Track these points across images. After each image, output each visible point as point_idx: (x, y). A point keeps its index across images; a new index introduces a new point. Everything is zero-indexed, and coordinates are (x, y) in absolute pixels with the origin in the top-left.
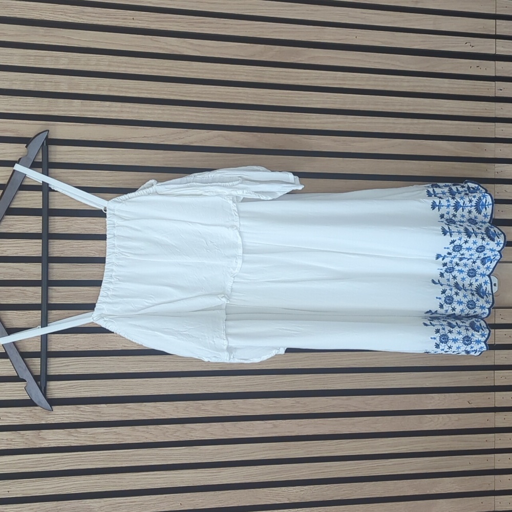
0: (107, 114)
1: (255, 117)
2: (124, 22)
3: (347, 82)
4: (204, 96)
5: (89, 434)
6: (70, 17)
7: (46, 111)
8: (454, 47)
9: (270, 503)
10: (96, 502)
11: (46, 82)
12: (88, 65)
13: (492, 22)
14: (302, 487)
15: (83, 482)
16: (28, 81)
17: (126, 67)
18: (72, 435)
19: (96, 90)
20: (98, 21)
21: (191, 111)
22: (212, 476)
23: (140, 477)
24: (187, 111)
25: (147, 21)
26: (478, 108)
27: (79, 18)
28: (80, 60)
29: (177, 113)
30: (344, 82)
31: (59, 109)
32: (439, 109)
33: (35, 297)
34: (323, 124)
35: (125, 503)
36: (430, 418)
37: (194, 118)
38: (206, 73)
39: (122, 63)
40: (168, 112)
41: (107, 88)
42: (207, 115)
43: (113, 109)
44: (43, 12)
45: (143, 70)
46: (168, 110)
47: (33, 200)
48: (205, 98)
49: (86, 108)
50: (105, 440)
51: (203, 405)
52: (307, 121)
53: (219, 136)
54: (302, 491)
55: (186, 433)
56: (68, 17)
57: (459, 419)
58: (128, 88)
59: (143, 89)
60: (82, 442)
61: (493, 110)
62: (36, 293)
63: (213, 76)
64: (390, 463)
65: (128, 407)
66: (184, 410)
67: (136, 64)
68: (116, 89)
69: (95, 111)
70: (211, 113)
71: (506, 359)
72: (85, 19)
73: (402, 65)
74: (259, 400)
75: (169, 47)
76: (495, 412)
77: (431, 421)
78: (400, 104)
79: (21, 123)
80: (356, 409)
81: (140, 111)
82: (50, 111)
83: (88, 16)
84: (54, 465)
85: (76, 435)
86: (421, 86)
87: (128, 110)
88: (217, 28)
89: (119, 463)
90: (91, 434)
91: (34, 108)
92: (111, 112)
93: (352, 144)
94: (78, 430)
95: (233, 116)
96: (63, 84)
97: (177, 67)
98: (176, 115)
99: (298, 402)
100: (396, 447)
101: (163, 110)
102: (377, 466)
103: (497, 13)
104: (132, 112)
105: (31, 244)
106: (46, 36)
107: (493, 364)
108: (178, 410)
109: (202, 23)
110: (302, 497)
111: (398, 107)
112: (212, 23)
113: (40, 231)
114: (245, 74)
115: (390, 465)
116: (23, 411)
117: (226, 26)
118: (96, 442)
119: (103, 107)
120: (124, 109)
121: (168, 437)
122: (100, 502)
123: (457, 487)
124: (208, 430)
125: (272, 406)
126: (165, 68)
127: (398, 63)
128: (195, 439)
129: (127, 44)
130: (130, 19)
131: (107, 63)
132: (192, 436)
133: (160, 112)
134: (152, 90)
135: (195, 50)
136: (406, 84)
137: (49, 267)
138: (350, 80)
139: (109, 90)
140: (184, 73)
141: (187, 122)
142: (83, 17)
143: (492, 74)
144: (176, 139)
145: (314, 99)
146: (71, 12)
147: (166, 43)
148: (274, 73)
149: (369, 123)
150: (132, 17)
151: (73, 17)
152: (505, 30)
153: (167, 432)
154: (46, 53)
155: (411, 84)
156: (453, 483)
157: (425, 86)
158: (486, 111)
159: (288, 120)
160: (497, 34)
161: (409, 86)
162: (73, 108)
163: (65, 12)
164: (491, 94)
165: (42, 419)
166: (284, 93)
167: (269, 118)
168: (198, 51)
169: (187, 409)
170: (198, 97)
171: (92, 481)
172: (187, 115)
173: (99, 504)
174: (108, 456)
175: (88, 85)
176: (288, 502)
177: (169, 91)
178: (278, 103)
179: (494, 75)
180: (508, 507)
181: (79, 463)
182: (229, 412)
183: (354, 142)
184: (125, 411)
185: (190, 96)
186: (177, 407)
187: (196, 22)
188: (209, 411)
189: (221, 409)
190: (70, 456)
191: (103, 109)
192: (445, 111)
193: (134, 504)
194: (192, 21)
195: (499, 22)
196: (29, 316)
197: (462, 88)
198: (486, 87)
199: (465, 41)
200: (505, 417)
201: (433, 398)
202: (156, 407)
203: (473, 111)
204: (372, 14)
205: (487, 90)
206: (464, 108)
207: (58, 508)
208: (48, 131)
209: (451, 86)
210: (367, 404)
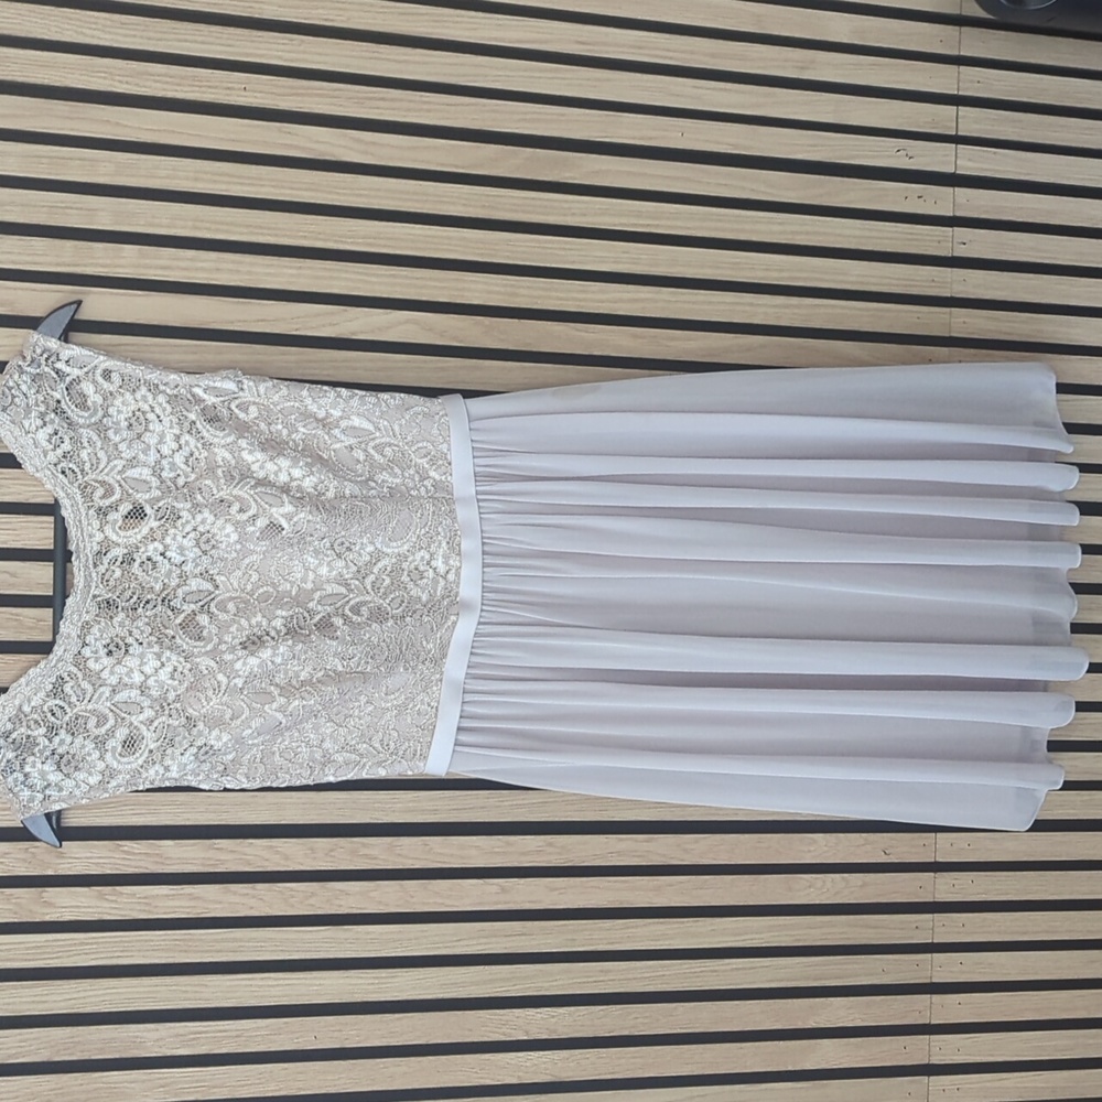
1: (480, 286)
2: (228, 95)
3: (663, 222)
4: (382, 242)
5: (140, 898)
7: (69, 265)
8: (873, 157)
9: (490, 1040)
10: (149, 1030)
11: (70, 208)
12: (152, 177)
13: (951, 110)
14: (554, 1009)
15: (124, 990)
16: (37, 207)
17: (227, 183)
18: (106, 899)
19: (168, 227)
20: (176, 91)
21: (354, 273)
22: (379, 983)
23: (236, 983)
25: (273, 93)
26: (918, 278)
27: (137, 85)
29: (325, 274)
30: (656, 222)
31: (94, 261)
33: (38, 628)
36: (806, 881)
37: (360, 285)
38: (385, 198)
39: (222, 174)
40: (308, 272)
41: (190, 223)
42: (385, 280)
43: (201, 265)
45: (264, 190)
46: (309, 268)
49: (147, 261)
50: (171, 910)
51: (364, 845)
53: (407, 322)
54: (553, 1017)
55: (328, 901)
56: (117, 84)
57: (865, 885)
58: (232, 224)
60: (125, 913)
61: (947, 283)
62: (42, 621)
63: (399, 203)
64: (727, 967)
65: (217, 846)
66: (327, 854)
67: (247, 178)
68: (208, 225)
69: (163, 268)
70: (393, 276)
72: (150, 87)
73: (769, 190)
74: (474, 838)
75: (313, 146)
76: (935, 871)
77: (810, 887)
80: (664, 859)
81: (255, 269)
82: (78, 265)
83: (157, 81)
84: (69, 956)
85: (114, 898)
86: (808, 233)
87: (231, 266)
88: (409, 110)
89: (196, 955)
90: (145, 898)
91: (48, 259)
92: (197, 269)
94: (118, 888)
95: (436, 284)
96: (104, 213)
97: (330, 186)
98: (324, 278)
99: (550, 845)
100: (740, 935)
101: (300, 268)
102: (702, 972)
103: (960, 93)
104: (238, 272)
106: (72, 119)
108: (315, 855)
109: (380, 99)
110: (552, 1028)
112: (399, 100)
114: (462, 202)
115: (726, 971)
116: (10, 850)
118: (150, 912)
119: (181, 259)
120: (224, 266)
121: (292, 906)
122: (158, 1030)
123: (857, 1016)
124: (373, 894)
125: (497, 850)
126: (304, 186)
127: (763, 188)
128: (348, 911)
129: (230, 137)
130: (239, 89)
131: (191, 174)
132: (341, 906)
133: (294, 272)
134: (279, 229)
135: (366, 153)
136: (776, 228)
138: (668, 219)
139: (196, 228)
141: (346, 292)
142: (148, 84)
143: (946, 211)
144: (323, 326)
146: (121, 72)
147: (308, 138)
149: (702, 302)
150: (243, 87)
151: (128, 83)
152: (976, 126)
153: (293, 897)
155: (789, 228)
156: (849, 1008)
157: (815, 233)
158: (933, 284)
160: (959, 133)
161: (781, 233)
163: (111, 73)
164: (943, 251)
165: (48, 867)
166: (535, 241)
167: (509, 289)
168: (372, 154)
169: (333, 854)
170: (369, 245)
171: (142, 989)
172: (346, 279)
174: (175, 940)
175: (153, 217)
176: (525, 1038)
177: (312, 232)
179: (951, 214)
180: (955, 1058)
181: (119, 954)
182: (410, 862)
183: (672, 339)
184: (211, 854)
185: (353, 243)
186: (312, 849)
187: (368, 98)
188: (375, 858)
189: (400, 855)
190: (100, 940)
191: (181, 264)
192: (852, 283)
193: (224, 1034)
194: (361, 95)
195: (963, 110)
197: (887, 238)
198: (935, 238)
199: (895, 147)
200: (954, 882)
201: (815, 841)
202: (271, 847)
203: (908, 283)
204: (714, 89)
205: (936, 244)
206: (890, 278)
207: (76, 1040)
208: (79, 303)
209: (867, 233)
210: (685, 850)
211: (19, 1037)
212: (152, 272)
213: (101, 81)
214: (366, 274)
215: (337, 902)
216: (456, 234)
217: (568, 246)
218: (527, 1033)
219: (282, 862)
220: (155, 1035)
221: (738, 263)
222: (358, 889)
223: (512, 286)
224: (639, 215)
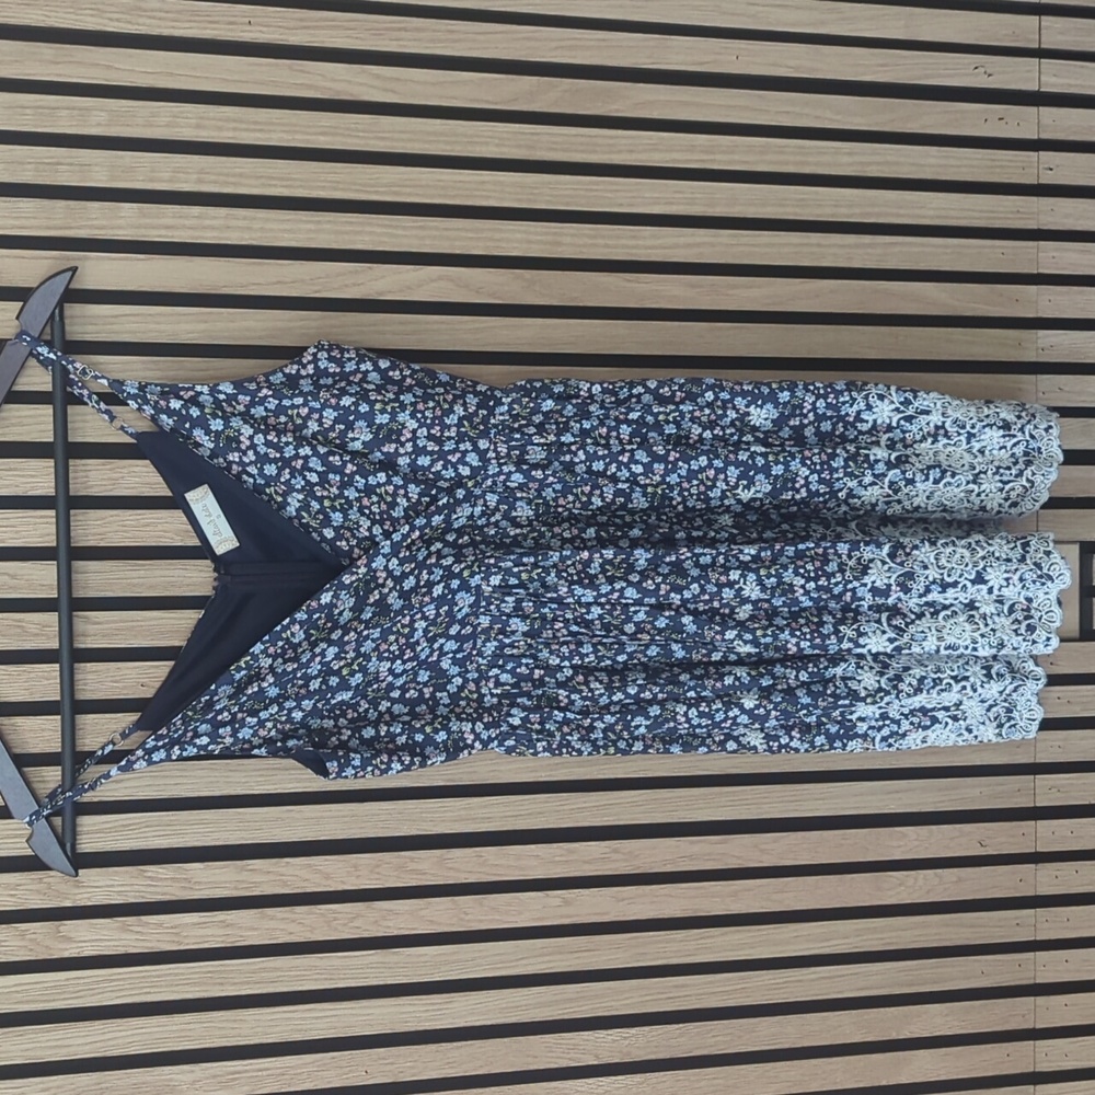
0: (197, 234)
1: (518, 236)
2: (231, 30)
3: (718, 157)
4: (408, 190)
5: (167, 928)
6: (111, 19)
7: (61, 228)
8: (949, 76)
9: (555, 1066)
10: (182, 1072)
11: (58, 164)
12: (152, 126)
13: (1031, 21)
14: (626, 1030)
15: (156, 1029)
16: (23, 163)
17: (235, 129)
18: (132, 931)
19: (170, 181)
20: (173, 27)
21: (378, 225)
22: (433, 1010)
23: (278, 1016)
24: (370, 224)
25: (280, 27)
26: (1001, 209)
27: (130, 22)
28: (134, 116)
29: (348, 228)
30: (711, 157)
31: (90, 223)
32: (917, 212)
33: (43, 635)
34: (665, 248)
35: (246, 1071)
36: (898, 879)
37: (386, 240)
38: (410, 140)
39: (228, 120)
40: (328, 226)
41: (195, 176)
42: (414, 232)
43: (207, 222)
44: (51, 11)
45: (274, 136)
46: (329, 222)
47: (35, 423)
48: (409, 194)
49: (148, 221)
50: (202, 940)
51: (412, 859)
52: (631, 242)
53: (440, 278)
54: (625, 1038)
55: (376, 922)
56: (106, 21)
57: (960, 880)
58: (241, 175)
59: (273, 178)
60: (149, 945)
61: (1033, 213)
62: (46, 626)
63: (427, 146)
64: (813, 976)
65: (250, 867)
66: (371, 872)
67: (256, 123)
68: (213, 178)
69: (168, 227)
70: (421, 228)
71: (1061, 750)
72: (144, 25)
73: (839, 117)
74: (533, 846)
75: (328, 84)
76: (1036, 862)
77: (900, 885)
78: (833, 203)
79: (8, 257)
80: (740, 862)
81: (269, 226)
82: (71, 228)
83: (150, 17)
84: (93, 995)
85: (139, 929)
86: (879, 164)
87: (241, 223)
88: (432, 41)
89: (233, 988)
90: (172, 928)
91: (33, 222)
92: (204, 228)
93: (731, 292)
94: (143, 918)
95: (470, 235)
96: (99, 168)
97: (348, 129)
98: (346, 233)
99: (615, 851)
100: (827, 940)
101: (319, 222)
104: (249, 229)
105: (33, 520)
106: (58, 63)
107: (1032, 761)
108: (358, 873)
109: (400, 29)
110: (625, 1050)
111: (828, 211)
112: (422, 30)
113: (51, 492)
115: (813, 980)
116: (23, 882)
117: (455, 36)
118: (180, 943)
119: (186, 217)
120: (234, 223)
121: (336, 929)
122: (192, 1071)
123: (955, 1023)
124: (423, 913)
125: (557, 859)
126: (319, 130)
128: (396, 933)
129: (236, 77)
130: (242, 24)
131: (194, 121)
132: (389, 927)
133: (313, 226)
134: (293, 179)
135: (386, 90)
136: (846, 159)
137: (73, 569)
138: (723, 152)
139: (200, 181)
140: (362, 142)
141: (371, 248)
142: (141, 20)
143: (1030, 133)
144: (346, 286)
145: (647, 195)
147: (323, 75)
148: (559, 139)
150: (247, 20)
151: (118, 20)
152: (1060, 37)
153: (335, 919)
154: (57, 101)
155: (857, 159)
156: (947, 1015)
158: (1019, 216)
159: (590, 242)
160: (1043, 46)
161: (848, 164)
162: (121, 222)
163: (98, 10)
164: (1029, 179)
165: (66, 898)
166: (579, 183)
167: (550, 238)
168: (393, 91)
169: (377, 870)
171: (175, 1028)
172: (371, 233)
173: (189, 1075)
174: (209, 972)
175: (153, 171)
176: (595, 1063)
177: (330, 182)
178: (567, 204)
179: (1036, 137)
180: (1063, 1064)
181: (148, 990)
182: (466, 875)
183: (735, 287)
184: (244, 876)
185: (376, 192)
186: (355, 867)
187: (387, 29)
188: (425, 874)
189: (451, 869)
190: (128, 976)
191: (187, 222)
192: (931, 217)
193: (265, 1073)
194: (379, 25)
195: (1047, 20)
196: (32, 675)
197: (965, 166)
198: (1019, 164)
199: (970, 64)
200: (1058, 873)
201: (904, 835)
202: (310, 866)
203: (993, 215)
204: (771, 6)
205: (1020, 171)
206: (969, 210)
207: (103, 1086)
208: (74, 270)
209: (943, 162)
210: (762, 851)
211: (42, 1086)
212: (153, 232)
213: (89, 19)
214: (390, 226)
215: (385, 923)
216: (492, 178)
217: (615, 187)
219: (324, 882)
220: (189, 1078)
221: (803, 200)
222: (407, 908)
223: (555, 234)
224: (692, 148)
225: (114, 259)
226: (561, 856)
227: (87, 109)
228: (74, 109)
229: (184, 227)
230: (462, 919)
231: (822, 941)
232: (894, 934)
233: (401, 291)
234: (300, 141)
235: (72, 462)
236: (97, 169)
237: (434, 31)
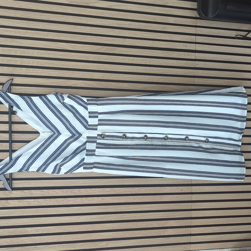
2: (44, 36)
3: (134, 61)
4: (76, 66)
6: (22, 34)
8: (178, 47)
9: (100, 230)
11: (12, 60)
12: (29, 54)
13: (194, 37)
14: (113, 223)
16: (4, 60)
17: (44, 55)
18: (20, 202)
19: (32, 64)
20: (33, 36)
21: (70, 73)
22: (77, 219)
24: (69, 72)
25: (53, 36)
26: (188, 72)
27: (25, 35)
28: (26, 52)
29: (65, 73)
30: (133, 61)
32: (172, 72)
33: (6, 147)
34: (125, 78)
35: (41, 229)
36: (165, 196)
37: (72, 75)
39: (43, 53)
41: (36, 63)
42: (77, 74)
43: (39, 72)
44: (11, 32)
46: (61, 72)
48: (76, 67)
49: (28, 71)
50: (34, 204)
51: (74, 190)
52: (118, 77)
53: (82, 83)
54: (113, 225)
55: (66, 202)
56: (21, 34)
57: (177, 197)
58: (45, 63)
59: (51, 64)
60: (25, 205)
61: (194, 73)
62: (7, 145)
63: (80, 58)
64: (149, 214)
65: (43, 191)
66: (66, 192)
67: (48, 53)
68: (40, 63)
69: (31, 72)
74: (96, 189)
75: (62, 47)
76: (192, 194)
77: (166, 198)
80: (135, 192)
81: (50, 72)
82: (13, 72)
83: (29, 34)
84: (13, 214)
85: (22, 202)
86: (165, 63)
87: (45, 72)
88: (81, 39)
90: (28, 202)
91: (6, 71)
92: (38, 73)
94: (23, 200)
95: (88, 75)
96: (19, 61)
97: (65, 55)
98: (64, 74)
99: (112, 190)
102: (143, 215)
103: (197, 33)
105: (5, 126)
106: (12, 42)
108: (63, 193)
109: (75, 37)
110: (113, 227)
111: (155, 71)
112: (80, 37)
113: (8, 121)
114: (93, 58)
115: (149, 215)
117: (86, 38)
118: (30, 205)
119: (35, 71)
120: (43, 72)
121: (59, 203)
122: (31, 229)
123: (176, 224)
124: (75, 200)
126: (60, 55)
127: (155, 54)
128: (70, 204)
129: (45, 45)
132: (69, 203)
133: (58, 73)
134: (55, 64)
135: (73, 48)
136: (158, 62)
137: (12, 135)
138: (135, 60)
139: (37, 64)
140: (68, 57)
141: (69, 77)
143: (193, 58)
144: (64, 84)
145: (121, 68)
146: (22, 32)
147: (61, 45)
148: (105, 57)
149: (143, 78)
150: (47, 35)
151: (23, 34)
152: (200, 40)
153: (59, 201)
155: (161, 62)
156: (174, 223)
157: (166, 63)
158: (191, 73)
159: (110, 76)
160: (196, 42)
162: (23, 71)
163: (20, 32)
165: (9, 196)
168: (74, 48)
170: (74, 67)
174: (35, 210)
175: (29, 62)
176: (107, 229)
177: (62, 64)
179: (195, 59)
180: (196, 232)
182: (84, 194)
184: (42, 193)
185: (70, 67)
187: (73, 37)
188: (76, 193)
189: (81, 192)
191: (35, 72)
192: (174, 73)
193: (45, 229)
194: (71, 36)
195: (197, 37)
197: (181, 64)
198: (191, 63)
199: (183, 45)
200: (196, 196)
201: (167, 188)
202: (54, 191)
203: (186, 73)
204: (145, 33)
205: (192, 65)
208: (13, 79)
209: (177, 63)
210: (140, 191)
211: (3, 231)
212: (28, 73)
213: (18, 34)
214: (73, 73)
215: (68, 202)
216: (91, 64)
218: (107, 228)
219: (57, 194)
221: (151, 69)
222: (72, 199)
224: (129, 60)
225: (21, 78)
226: (102, 190)
227: (17, 50)
228: (14, 50)
229: (34, 72)
230: (83, 202)
231: (150, 208)
232: (164, 207)
233: (74, 85)
234: (56, 57)
235: (12, 115)
236: (18, 61)
237: (82, 37)
